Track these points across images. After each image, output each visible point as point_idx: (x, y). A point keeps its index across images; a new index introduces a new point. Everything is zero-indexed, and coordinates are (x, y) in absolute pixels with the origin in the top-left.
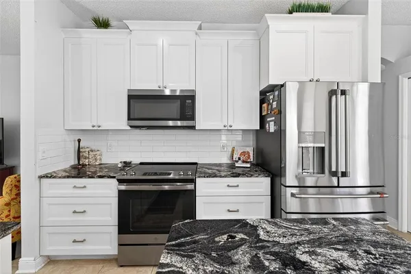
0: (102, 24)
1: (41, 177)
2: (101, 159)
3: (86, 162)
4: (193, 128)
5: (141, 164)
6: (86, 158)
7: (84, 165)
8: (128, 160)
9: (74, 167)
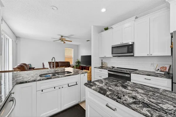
0: (106, 29)
1: (94, 67)
2: (107, 65)
3: (104, 66)
4: (133, 56)
5: (117, 68)
6: (104, 65)
7: (103, 67)
8: (114, 66)
9: (101, 67)
